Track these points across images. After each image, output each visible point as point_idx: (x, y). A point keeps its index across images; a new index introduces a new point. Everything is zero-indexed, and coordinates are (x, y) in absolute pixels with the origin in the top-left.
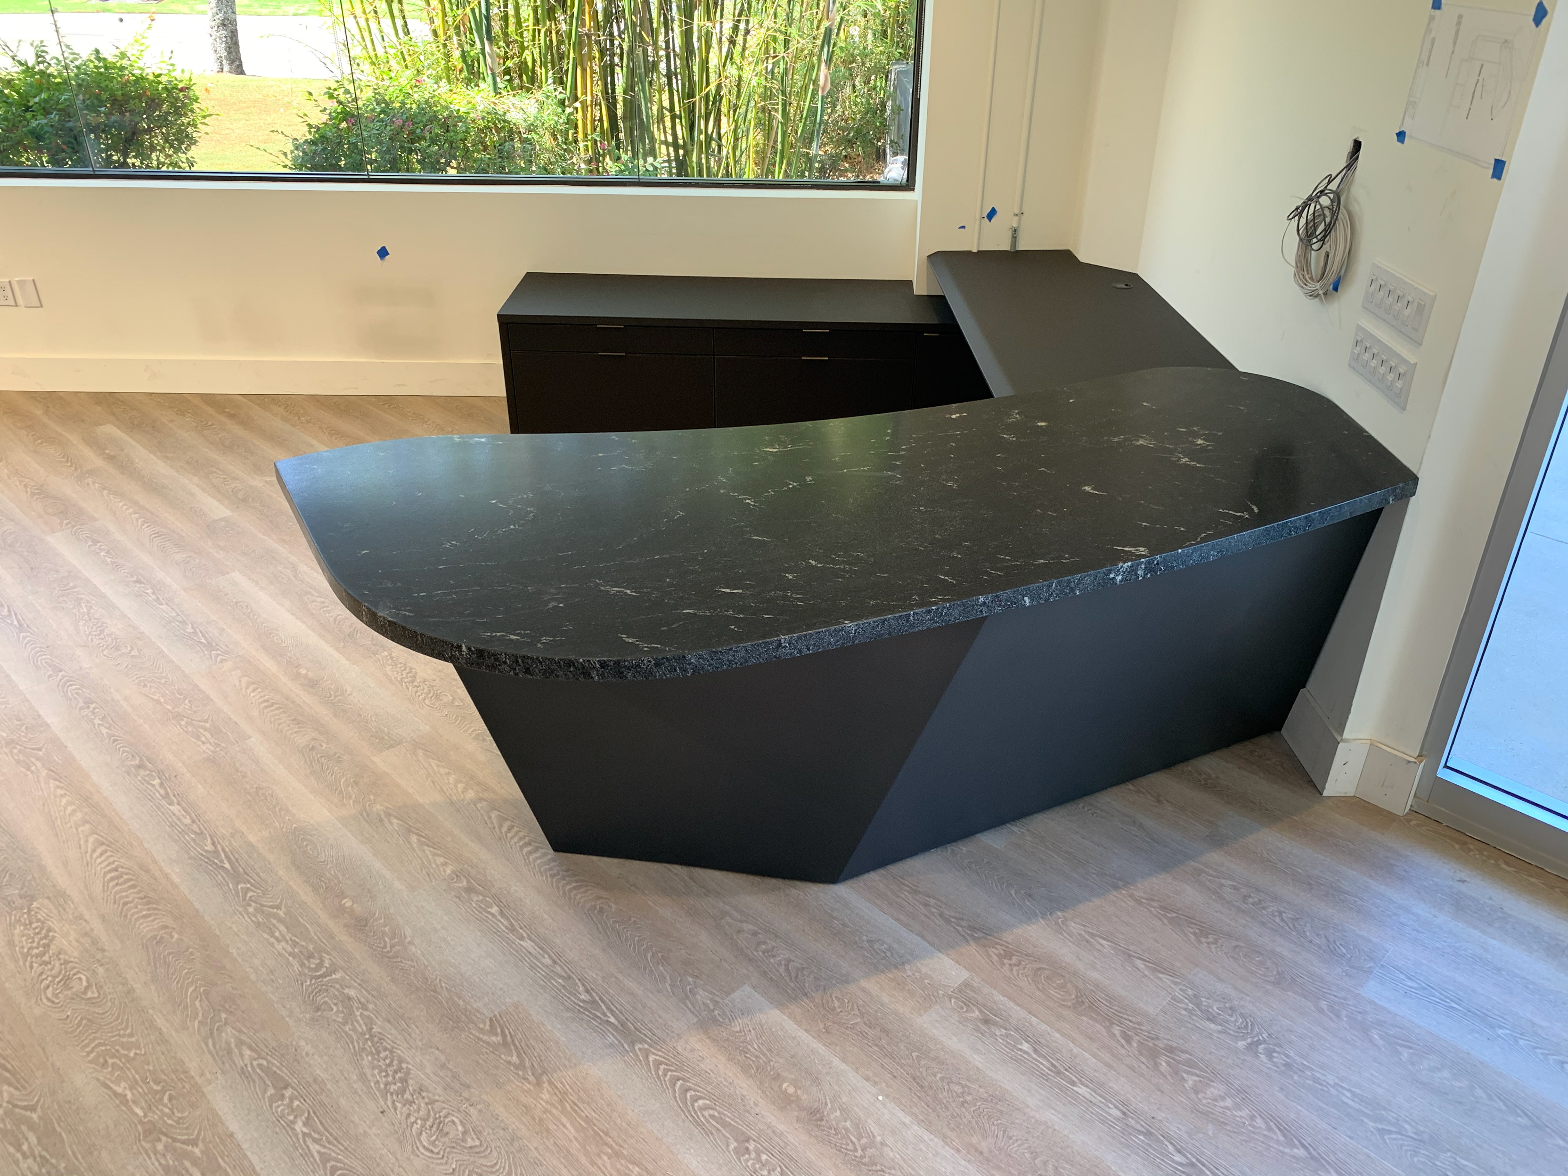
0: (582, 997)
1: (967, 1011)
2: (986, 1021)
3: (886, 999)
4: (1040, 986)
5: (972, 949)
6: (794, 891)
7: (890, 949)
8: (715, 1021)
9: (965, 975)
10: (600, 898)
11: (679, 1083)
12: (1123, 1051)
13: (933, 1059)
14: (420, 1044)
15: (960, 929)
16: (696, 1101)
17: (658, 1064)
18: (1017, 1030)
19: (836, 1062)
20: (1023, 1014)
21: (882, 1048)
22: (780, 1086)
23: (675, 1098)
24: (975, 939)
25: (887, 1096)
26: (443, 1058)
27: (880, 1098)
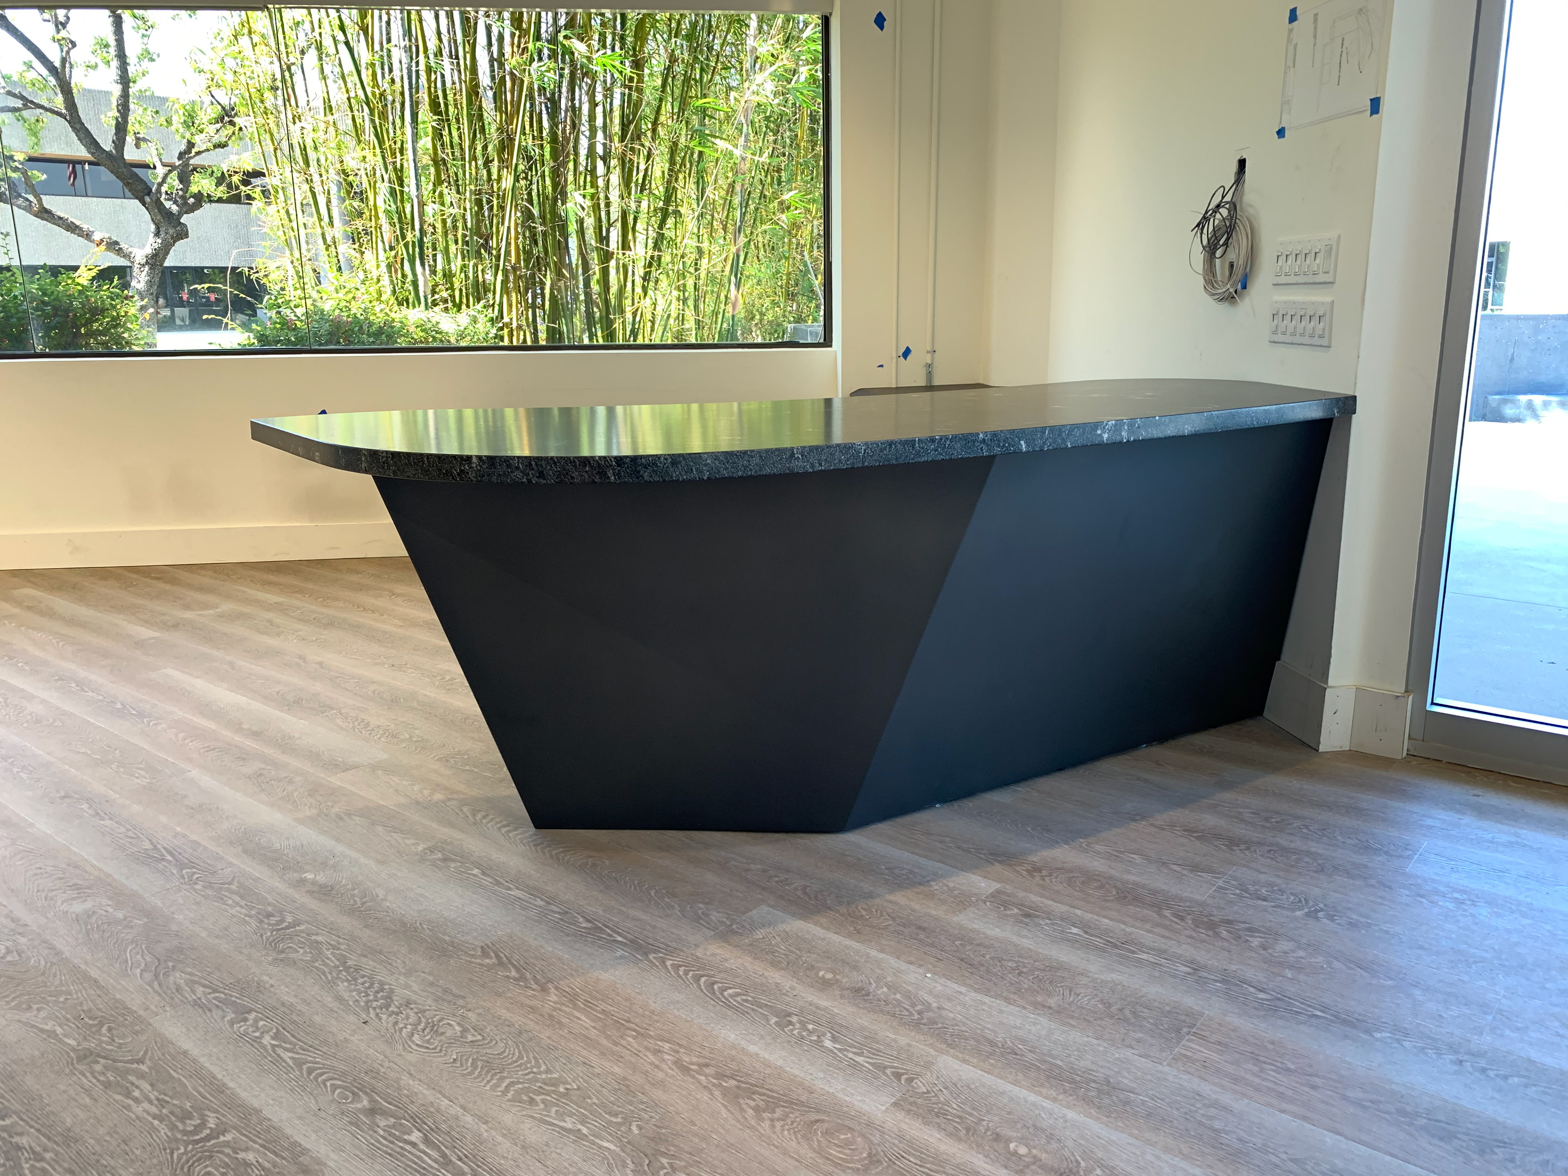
0: (584, 925)
1: (1005, 910)
2: (1028, 916)
3: (917, 907)
4: (1078, 889)
5: (998, 867)
6: (799, 841)
7: (911, 872)
8: (734, 933)
9: (996, 886)
10: (591, 857)
11: (703, 979)
12: (1179, 927)
13: (977, 945)
14: (403, 970)
15: (982, 856)
16: (725, 990)
17: (676, 967)
18: (1062, 919)
19: (874, 953)
20: (1065, 908)
21: (920, 940)
22: (817, 974)
23: (702, 990)
24: (999, 862)
25: (934, 973)
26: (431, 978)
27: (929, 975)
